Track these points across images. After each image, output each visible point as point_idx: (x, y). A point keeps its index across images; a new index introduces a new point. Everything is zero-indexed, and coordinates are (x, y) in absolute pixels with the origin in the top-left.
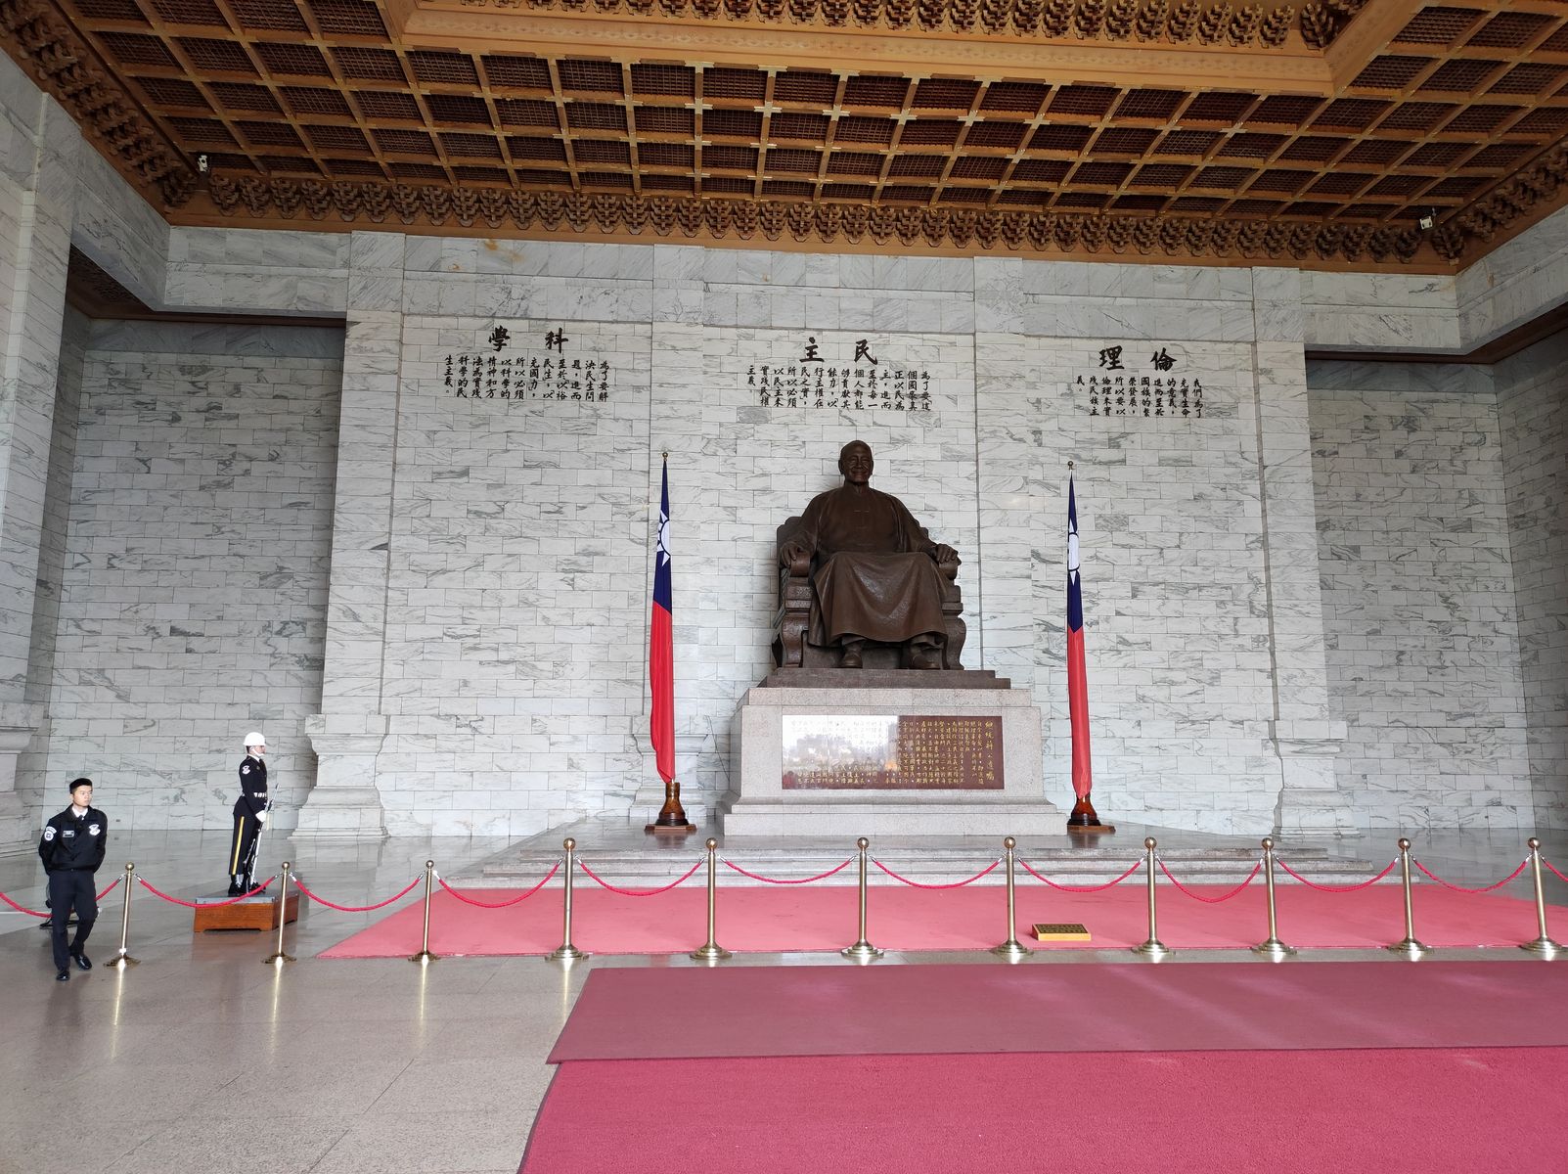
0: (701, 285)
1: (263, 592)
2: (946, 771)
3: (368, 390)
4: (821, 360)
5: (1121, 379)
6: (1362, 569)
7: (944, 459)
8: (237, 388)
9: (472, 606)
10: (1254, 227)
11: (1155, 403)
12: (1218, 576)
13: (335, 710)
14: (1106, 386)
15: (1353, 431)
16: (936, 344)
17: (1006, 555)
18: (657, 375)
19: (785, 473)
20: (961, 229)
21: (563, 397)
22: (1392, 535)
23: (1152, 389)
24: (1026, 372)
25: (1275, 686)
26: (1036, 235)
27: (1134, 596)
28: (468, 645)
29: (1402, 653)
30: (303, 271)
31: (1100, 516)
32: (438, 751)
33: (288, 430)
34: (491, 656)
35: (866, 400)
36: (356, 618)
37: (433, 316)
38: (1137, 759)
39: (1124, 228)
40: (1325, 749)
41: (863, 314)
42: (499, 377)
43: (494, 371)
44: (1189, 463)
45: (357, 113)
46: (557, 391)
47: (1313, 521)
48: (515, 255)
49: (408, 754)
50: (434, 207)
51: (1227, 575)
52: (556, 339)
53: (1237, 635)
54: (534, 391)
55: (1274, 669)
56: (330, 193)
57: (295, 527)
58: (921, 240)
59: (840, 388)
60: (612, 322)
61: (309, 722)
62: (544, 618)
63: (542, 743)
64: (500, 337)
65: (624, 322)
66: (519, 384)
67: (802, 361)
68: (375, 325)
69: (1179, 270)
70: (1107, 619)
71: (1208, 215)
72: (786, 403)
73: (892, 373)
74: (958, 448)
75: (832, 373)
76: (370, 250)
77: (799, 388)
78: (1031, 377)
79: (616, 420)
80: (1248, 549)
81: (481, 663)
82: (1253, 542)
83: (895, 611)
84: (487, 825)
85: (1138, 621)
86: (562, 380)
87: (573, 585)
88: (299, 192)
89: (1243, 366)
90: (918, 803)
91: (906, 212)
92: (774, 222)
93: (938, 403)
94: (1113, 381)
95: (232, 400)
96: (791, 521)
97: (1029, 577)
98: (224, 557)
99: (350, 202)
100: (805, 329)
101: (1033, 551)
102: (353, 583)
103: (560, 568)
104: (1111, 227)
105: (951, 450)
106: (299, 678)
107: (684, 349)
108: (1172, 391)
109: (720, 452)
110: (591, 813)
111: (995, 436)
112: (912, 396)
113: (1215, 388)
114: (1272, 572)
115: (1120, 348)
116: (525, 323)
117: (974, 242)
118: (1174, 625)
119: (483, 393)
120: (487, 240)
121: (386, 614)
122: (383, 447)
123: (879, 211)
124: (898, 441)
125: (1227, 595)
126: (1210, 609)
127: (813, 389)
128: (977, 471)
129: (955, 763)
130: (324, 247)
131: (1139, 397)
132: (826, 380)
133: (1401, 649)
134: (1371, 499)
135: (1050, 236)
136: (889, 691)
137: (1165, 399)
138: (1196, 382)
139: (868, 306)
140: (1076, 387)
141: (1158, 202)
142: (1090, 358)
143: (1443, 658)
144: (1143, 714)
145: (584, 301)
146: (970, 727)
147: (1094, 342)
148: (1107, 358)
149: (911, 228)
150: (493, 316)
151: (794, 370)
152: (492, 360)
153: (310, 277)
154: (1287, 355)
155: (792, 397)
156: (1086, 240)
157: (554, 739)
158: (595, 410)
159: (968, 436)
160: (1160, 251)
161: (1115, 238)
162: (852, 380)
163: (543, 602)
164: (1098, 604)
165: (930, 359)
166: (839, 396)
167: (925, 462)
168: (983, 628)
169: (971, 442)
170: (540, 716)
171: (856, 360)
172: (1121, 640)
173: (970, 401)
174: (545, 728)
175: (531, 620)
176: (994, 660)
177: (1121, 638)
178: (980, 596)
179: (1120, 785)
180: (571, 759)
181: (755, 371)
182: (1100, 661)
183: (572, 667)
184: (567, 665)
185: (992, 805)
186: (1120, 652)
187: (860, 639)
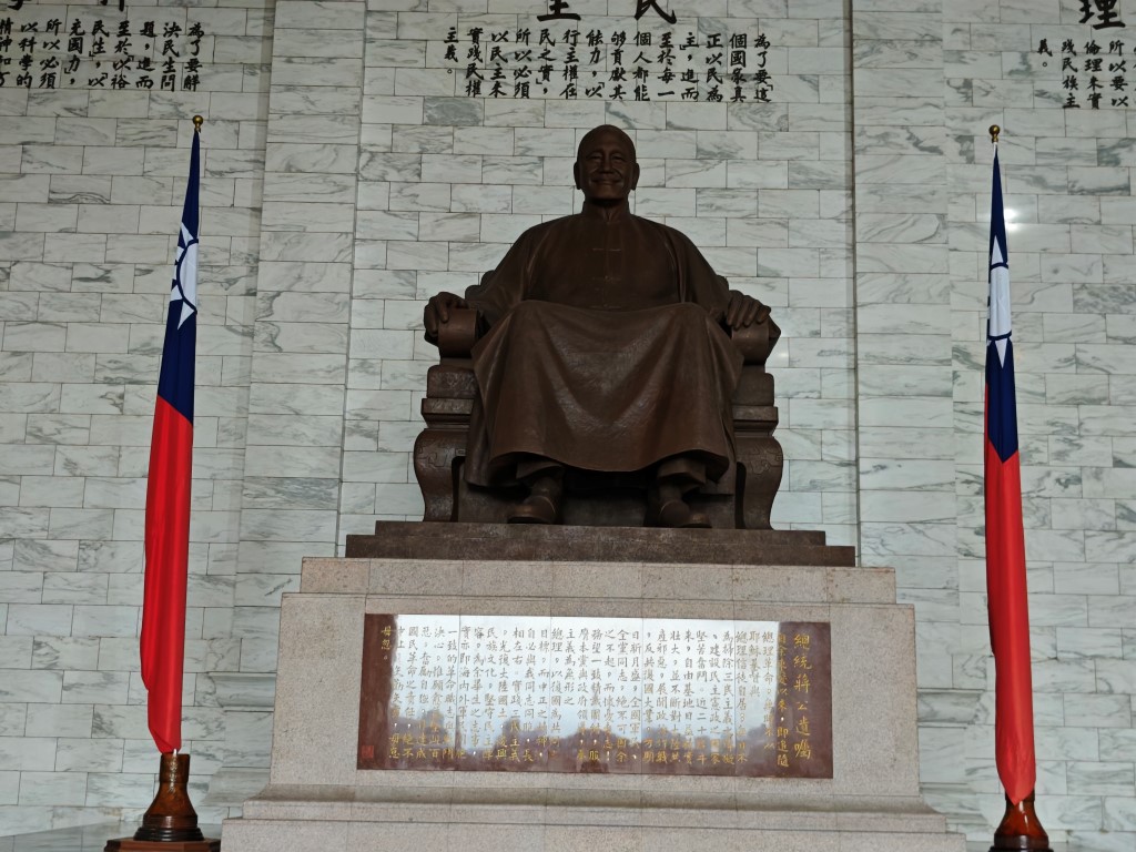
4: (576, 17)
5: (1120, 44)
7: (793, 185)
14: (1092, 57)
17: (906, 354)
18: (281, 42)
21: (122, 84)
24: (945, 33)
31: (1083, 286)
35: (654, 85)
42: (17, 53)
43: (7, 42)
46: (112, 73)
54: (73, 74)
59: (608, 63)
62: (70, 465)
63: (49, 685)
66: (48, 64)
67: (541, 18)
70: (1098, 474)
72: (510, 91)
73: (702, 38)
74: (818, 166)
75: (594, 38)
77: (536, 65)
78: (953, 42)
83: (627, 414)
86: (121, 56)
87: (120, 407)
93: (783, 88)
94: (1105, 48)
97: (948, 394)
101: (955, 349)
103: (102, 376)
105: (807, 171)
109: (393, 175)
111: (887, 144)
124: (711, 155)
127: (559, 66)
128: (853, 207)
132: (584, 51)
136: (597, 567)
140: (1036, 60)
142: (1062, 8)
148: (1094, 9)
151: (527, 34)
152: (6, 24)
155: (522, 80)
157: (70, 677)
158: (177, 105)
159: (836, 144)
162: (630, 51)
163: (69, 435)
164: (1079, 446)
165: (771, 13)
166: (605, 77)
167: (759, 191)
168: (862, 486)
169: (842, 155)
170: (49, 635)
171: (638, 16)
172: (1125, 512)
173: (840, 84)
174: (57, 658)
175: (45, 466)
176: (880, 546)
177: (1124, 507)
178: (857, 429)
179: (1122, 783)
180: (99, 716)
181: (458, 36)
182: (1084, 550)
183: (112, 550)
184: (103, 548)
185: (806, 813)
186: (1121, 534)
187: (551, 465)
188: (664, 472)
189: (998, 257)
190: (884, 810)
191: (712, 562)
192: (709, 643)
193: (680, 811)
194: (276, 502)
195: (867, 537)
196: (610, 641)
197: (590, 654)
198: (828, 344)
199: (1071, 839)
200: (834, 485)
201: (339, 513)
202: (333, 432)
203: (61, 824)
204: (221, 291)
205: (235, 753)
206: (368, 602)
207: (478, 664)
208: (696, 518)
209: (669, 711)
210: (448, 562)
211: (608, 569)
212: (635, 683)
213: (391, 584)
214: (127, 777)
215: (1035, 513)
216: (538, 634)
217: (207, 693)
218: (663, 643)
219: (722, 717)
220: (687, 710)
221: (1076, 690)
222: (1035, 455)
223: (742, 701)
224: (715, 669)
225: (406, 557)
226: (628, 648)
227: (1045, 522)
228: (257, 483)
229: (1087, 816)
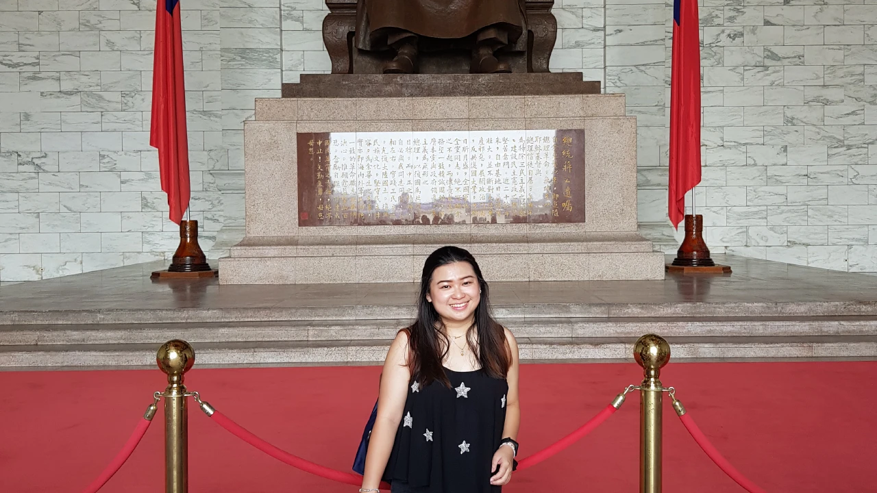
9: (28, 31)
28: (26, 75)
32: (1, 191)
34: (52, 86)
38: (781, 189)
62: (109, 42)
63: (112, 180)
70: (754, 30)
81: (42, 94)
85: (790, 31)
87: (138, 4)
118: (833, 35)
136: (440, 100)
157: (125, 176)
163: (106, 24)
164: (743, 13)
168: (607, 44)
170: (109, 151)
172: (769, 54)
174: (115, 164)
175: (95, 45)
176: (618, 81)
177: (769, 51)
178: (605, 7)
179: (760, 218)
180: (145, 199)
182: (743, 79)
183: (142, 97)
184: (137, 95)
185: (569, 243)
186: (766, 68)
187: (410, 35)
188: (481, 37)
190: (615, 239)
191: (512, 95)
192: (510, 144)
193: (494, 244)
194: (242, 65)
195: (610, 76)
196: (450, 146)
197: (437, 153)
199: (727, 252)
200: (590, 44)
201: (282, 71)
202: (274, 18)
203: (128, 263)
205: (230, 218)
206: (298, 125)
207: (369, 162)
208: (502, 67)
209: (486, 187)
210: (347, 99)
211: (447, 101)
212: (466, 170)
213: (312, 114)
214: (166, 234)
215: (713, 56)
216: (405, 142)
217: (210, 183)
218: (483, 146)
219: (518, 189)
220: (497, 185)
221: (734, 165)
222: (715, 19)
223: (530, 179)
224: (514, 160)
225: (320, 97)
226: (461, 149)
227: (720, 62)
228: (230, 52)
229: (738, 238)
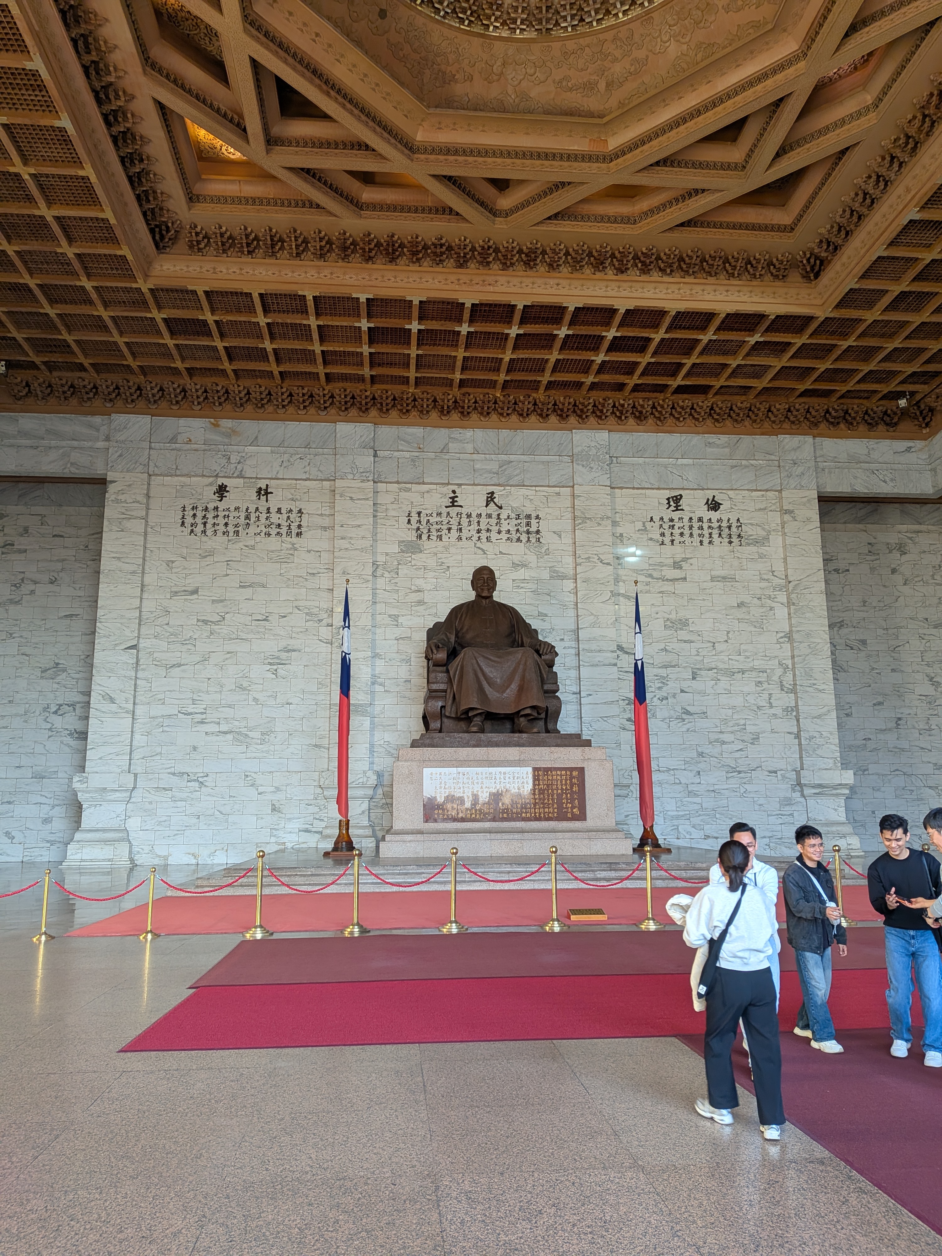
0: (371, 452)
1: (43, 682)
2: (544, 808)
3: (122, 531)
4: (461, 506)
5: (682, 518)
6: (869, 656)
7: (552, 578)
8: (26, 530)
9: (200, 691)
10: (778, 406)
11: (708, 536)
12: (756, 663)
13: (95, 769)
14: (671, 524)
15: (860, 554)
16: (545, 494)
17: (598, 648)
18: (338, 518)
19: (436, 589)
20: (562, 410)
21: (269, 535)
22: (890, 631)
23: (705, 526)
24: (612, 514)
25: (800, 744)
26: (618, 414)
27: (694, 678)
28: (196, 720)
29: (900, 719)
30: (75, 443)
31: (668, 619)
32: (174, 799)
33: (63, 560)
34: (214, 728)
35: (494, 535)
36: (112, 700)
37: (171, 476)
38: (698, 800)
39: (682, 408)
40: (838, 791)
41: (490, 472)
42: (221, 521)
43: (217, 516)
44: (734, 579)
45: (115, 332)
46: (264, 530)
47: (826, 622)
48: (234, 431)
49: (151, 803)
50: (173, 396)
51: (763, 662)
52: (264, 492)
53: (771, 706)
54: (247, 531)
55: (799, 731)
56: (95, 387)
57: (68, 633)
58: (533, 418)
59: (474, 527)
60: (306, 480)
61: (76, 779)
62: (255, 700)
63: (252, 792)
64: (222, 490)
65: (315, 480)
66: (236, 526)
67: (446, 507)
68: (128, 483)
69: (724, 438)
70: (674, 696)
71: (744, 398)
72: (435, 538)
73: (513, 516)
74: (562, 570)
75: (469, 516)
76: (125, 428)
77: (445, 527)
78: (615, 517)
79: (309, 551)
80: (778, 642)
81: (206, 733)
82: (782, 638)
83: (508, 691)
84: (209, 856)
85: (697, 697)
86: (268, 522)
87: (276, 674)
88: (72, 386)
89: (773, 508)
90: (522, 831)
91: (522, 398)
92: (425, 406)
93: (547, 537)
94: (676, 520)
95: (22, 538)
96: (437, 625)
97: (615, 665)
98: (14, 656)
99: (109, 394)
100: (448, 484)
101: (618, 646)
102: (110, 674)
103: (266, 662)
104: (673, 408)
105: (557, 572)
106: (68, 746)
107: (359, 499)
108: (720, 527)
109: (386, 574)
110: (289, 845)
111: (590, 561)
112: (528, 532)
113: (752, 524)
114: (796, 659)
115: (681, 496)
116: (242, 480)
117: (573, 420)
119: (209, 532)
120: (212, 420)
121: (135, 697)
122: (134, 573)
123: (502, 398)
124: (518, 565)
125: (763, 677)
126: (751, 687)
127: (454, 528)
128: (576, 587)
129: (550, 802)
130: (90, 426)
131: (696, 532)
132: (464, 521)
133: (900, 716)
134: (874, 604)
135: (628, 415)
136: (502, 749)
137: (715, 533)
138: (738, 520)
139: (494, 466)
140: (649, 525)
141: (704, 390)
142: (659, 503)
143: (930, 722)
144: (702, 766)
145: (285, 464)
146: (561, 775)
147: (662, 491)
148: (672, 503)
149: (526, 410)
150: (217, 476)
151: (441, 514)
152: (216, 508)
153: (81, 448)
154: (805, 499)
155: (439, 533)
156: (655, 417)
157: (261, 789)
158: (293, 544)
159: (569, 560)
160: (710, 424)
161: (677, 416)
162: (484, 520)
163: (254, 687)
165: (541, 505)
166: (474, 533)
167: (538, 581)
169: (571, 566)
170: (251, 772)
171: (486, 506)
172: (685, 711)
173: (570, 536)
174: (255, 781)
175: (245, 700)
177: (685, 709)
179: (685, 820)
180: (273, 805)
181: (412, 515)
182: (670, 727)
183: (274, 735)
184: (271, 734)
185: (578, 833)
186: (684, 720)
187: (481, 711)
188: (522, 713)
189: (638, 630)
190: (604, 831)
191: (542, 747)
196: (509, 776)
198: (567, 644)
202: (367, 684)
204: (316, 625)
206: (424, 763)
207: (464, 785)
208: (535, 730)
210: (450, 749)
211: (507, 750)
216: (484, 774)
221: (667, 783)
225: (435, 747)
226: (516, 778)
227: (654, 716)
229: (672, 833)
